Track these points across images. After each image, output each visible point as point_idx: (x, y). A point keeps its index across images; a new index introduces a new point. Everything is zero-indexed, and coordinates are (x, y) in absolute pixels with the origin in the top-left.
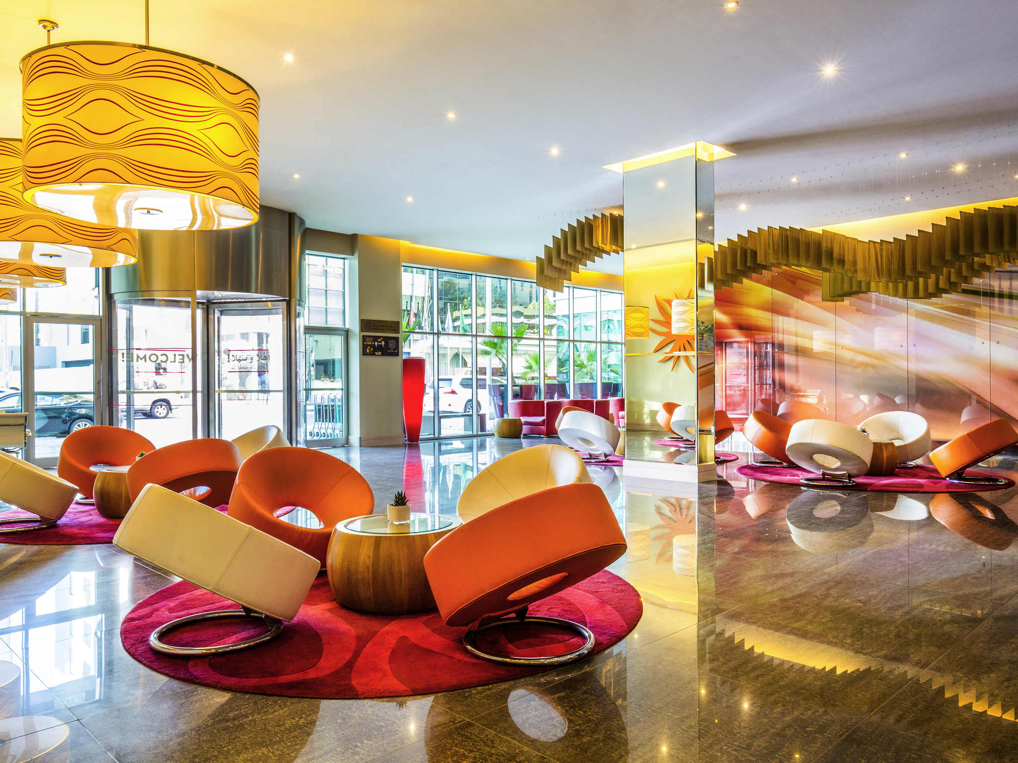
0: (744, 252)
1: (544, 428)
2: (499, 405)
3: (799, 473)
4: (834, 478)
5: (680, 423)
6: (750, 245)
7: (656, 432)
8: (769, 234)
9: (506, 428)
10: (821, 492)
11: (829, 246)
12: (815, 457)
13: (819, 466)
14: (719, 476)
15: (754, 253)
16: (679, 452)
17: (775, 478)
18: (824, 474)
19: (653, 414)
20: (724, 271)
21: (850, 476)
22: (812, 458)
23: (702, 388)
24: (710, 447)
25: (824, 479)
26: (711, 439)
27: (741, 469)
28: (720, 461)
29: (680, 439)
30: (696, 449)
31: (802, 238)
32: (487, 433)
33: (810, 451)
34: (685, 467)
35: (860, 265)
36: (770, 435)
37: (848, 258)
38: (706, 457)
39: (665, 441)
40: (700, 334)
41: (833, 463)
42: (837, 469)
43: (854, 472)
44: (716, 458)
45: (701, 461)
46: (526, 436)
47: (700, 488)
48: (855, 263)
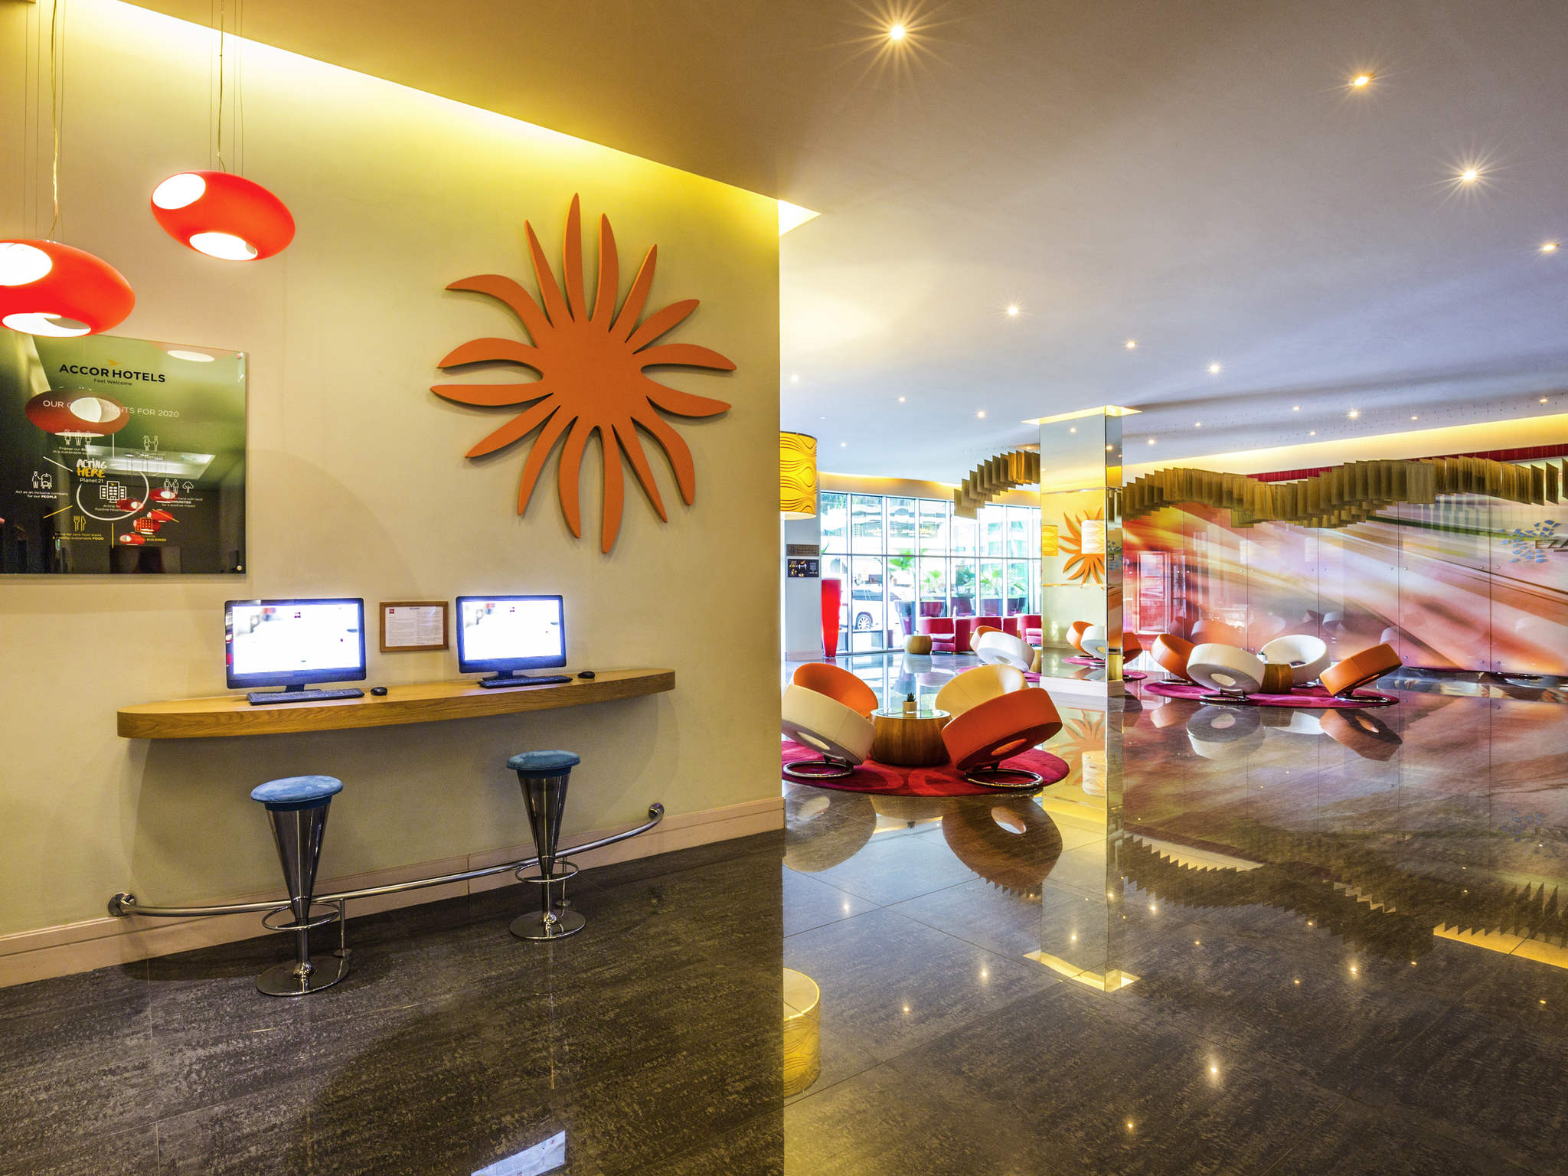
0: (1151, 489)
1: (953, 645)
2: (905, 622)
3: (1198, 689)
4: (1231, 695)
5: (1090, 643)
6: (1156, 484)
7: (1064, 650)
8: (1174, 474)
9: (916, 646)
10: (1219, 707)
11: (1230, 486)
12: (1213, 675)
13: (1218, 684)
14: (1127, 692)
15: (1161, 490)
16: (1088, 670)
17: (1177, 694)
18: (1222, 691)
19: (1063, 632)
20: (1133, 506)
21: (1245, 694)
22: (1210, 677)
23: (1112, 608)
24: (1120, 666)
25: (1222, 696)
26: (1120, 658)
27: (1148, 687)
28: (1128, 678)
29: (1089, 657)
30: (1106, 667)
31: (1205, 479)
32: (894, 649)
33: (1208, 671)
34: (1094, 683)
35: (1257, 506)
36: (1176, 656)
37: (1246, 498)
38: (1115, 675)
39: (1076, 659)
40: (1111, 555)
41: (1230, 682)
42: (1233, 687)
43: (1248, 690)
44: (1124, 676)
45: (1110, 678)
46: (935, 653)
47: (1109, 701)
48: (1253, 503)
